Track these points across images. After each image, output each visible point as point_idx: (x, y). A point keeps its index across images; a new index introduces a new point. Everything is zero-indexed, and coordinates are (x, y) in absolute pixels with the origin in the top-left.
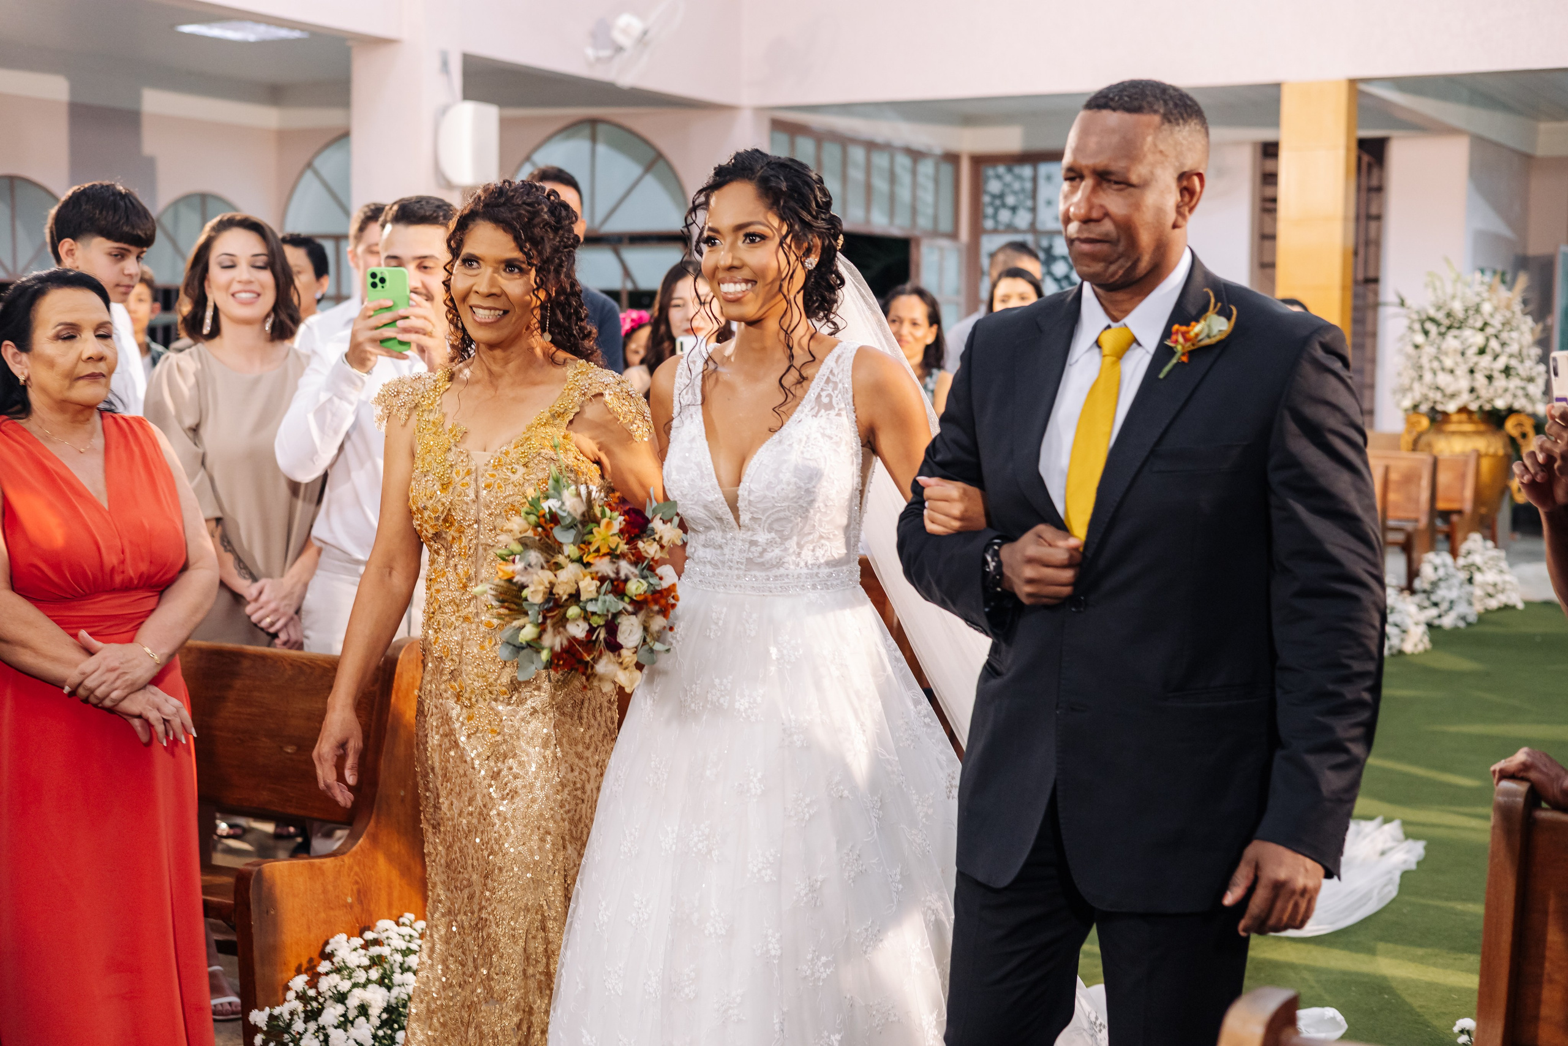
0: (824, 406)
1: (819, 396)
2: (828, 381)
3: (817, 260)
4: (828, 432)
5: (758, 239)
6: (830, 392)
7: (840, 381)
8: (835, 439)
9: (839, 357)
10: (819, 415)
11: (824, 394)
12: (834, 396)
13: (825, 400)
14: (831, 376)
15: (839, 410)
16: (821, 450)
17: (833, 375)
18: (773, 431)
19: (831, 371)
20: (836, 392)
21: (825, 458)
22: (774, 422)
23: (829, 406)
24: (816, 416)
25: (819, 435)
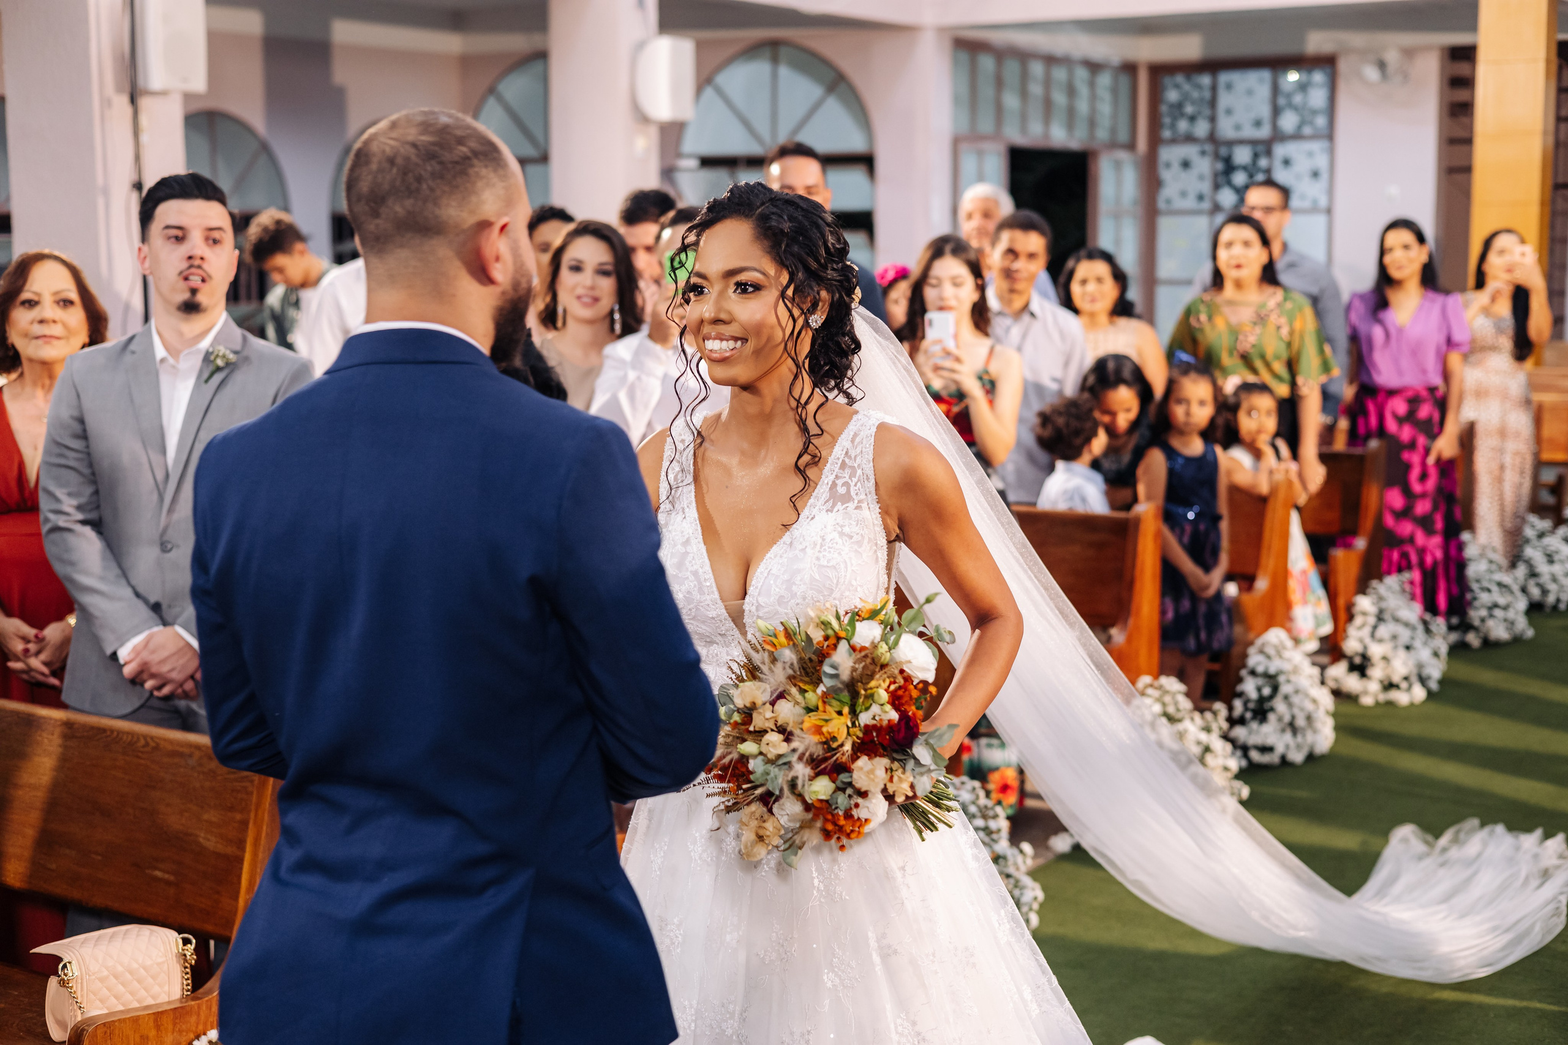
0: (837, 498)
1: (834, 485)
2: (843, 466)
3: (824, 317)
4: (847, 530)
5: (750, 289)
6: (847, 479)
7: (859, 465)
8: (856, 538)
9: (855, 435)
10: (836, 509)
11: (839, 482)
12: (852, 484)
13: (841, 490)
14: (847, 460)
15: (859, 502)
16: (839, 554)
17: (850, 458)
18: (786, 527)
19: (847, 453)
20: (855, 480)
21: (846, 562)
22: (789, 515)
23: (847, 498)
24: (832, 511)
25: (836, 535)
